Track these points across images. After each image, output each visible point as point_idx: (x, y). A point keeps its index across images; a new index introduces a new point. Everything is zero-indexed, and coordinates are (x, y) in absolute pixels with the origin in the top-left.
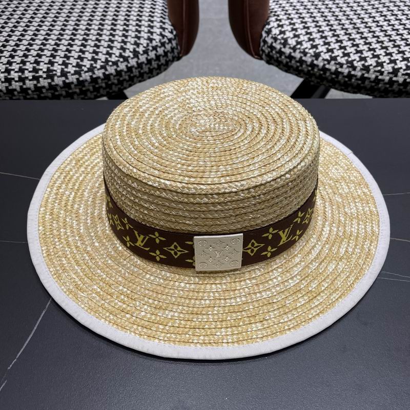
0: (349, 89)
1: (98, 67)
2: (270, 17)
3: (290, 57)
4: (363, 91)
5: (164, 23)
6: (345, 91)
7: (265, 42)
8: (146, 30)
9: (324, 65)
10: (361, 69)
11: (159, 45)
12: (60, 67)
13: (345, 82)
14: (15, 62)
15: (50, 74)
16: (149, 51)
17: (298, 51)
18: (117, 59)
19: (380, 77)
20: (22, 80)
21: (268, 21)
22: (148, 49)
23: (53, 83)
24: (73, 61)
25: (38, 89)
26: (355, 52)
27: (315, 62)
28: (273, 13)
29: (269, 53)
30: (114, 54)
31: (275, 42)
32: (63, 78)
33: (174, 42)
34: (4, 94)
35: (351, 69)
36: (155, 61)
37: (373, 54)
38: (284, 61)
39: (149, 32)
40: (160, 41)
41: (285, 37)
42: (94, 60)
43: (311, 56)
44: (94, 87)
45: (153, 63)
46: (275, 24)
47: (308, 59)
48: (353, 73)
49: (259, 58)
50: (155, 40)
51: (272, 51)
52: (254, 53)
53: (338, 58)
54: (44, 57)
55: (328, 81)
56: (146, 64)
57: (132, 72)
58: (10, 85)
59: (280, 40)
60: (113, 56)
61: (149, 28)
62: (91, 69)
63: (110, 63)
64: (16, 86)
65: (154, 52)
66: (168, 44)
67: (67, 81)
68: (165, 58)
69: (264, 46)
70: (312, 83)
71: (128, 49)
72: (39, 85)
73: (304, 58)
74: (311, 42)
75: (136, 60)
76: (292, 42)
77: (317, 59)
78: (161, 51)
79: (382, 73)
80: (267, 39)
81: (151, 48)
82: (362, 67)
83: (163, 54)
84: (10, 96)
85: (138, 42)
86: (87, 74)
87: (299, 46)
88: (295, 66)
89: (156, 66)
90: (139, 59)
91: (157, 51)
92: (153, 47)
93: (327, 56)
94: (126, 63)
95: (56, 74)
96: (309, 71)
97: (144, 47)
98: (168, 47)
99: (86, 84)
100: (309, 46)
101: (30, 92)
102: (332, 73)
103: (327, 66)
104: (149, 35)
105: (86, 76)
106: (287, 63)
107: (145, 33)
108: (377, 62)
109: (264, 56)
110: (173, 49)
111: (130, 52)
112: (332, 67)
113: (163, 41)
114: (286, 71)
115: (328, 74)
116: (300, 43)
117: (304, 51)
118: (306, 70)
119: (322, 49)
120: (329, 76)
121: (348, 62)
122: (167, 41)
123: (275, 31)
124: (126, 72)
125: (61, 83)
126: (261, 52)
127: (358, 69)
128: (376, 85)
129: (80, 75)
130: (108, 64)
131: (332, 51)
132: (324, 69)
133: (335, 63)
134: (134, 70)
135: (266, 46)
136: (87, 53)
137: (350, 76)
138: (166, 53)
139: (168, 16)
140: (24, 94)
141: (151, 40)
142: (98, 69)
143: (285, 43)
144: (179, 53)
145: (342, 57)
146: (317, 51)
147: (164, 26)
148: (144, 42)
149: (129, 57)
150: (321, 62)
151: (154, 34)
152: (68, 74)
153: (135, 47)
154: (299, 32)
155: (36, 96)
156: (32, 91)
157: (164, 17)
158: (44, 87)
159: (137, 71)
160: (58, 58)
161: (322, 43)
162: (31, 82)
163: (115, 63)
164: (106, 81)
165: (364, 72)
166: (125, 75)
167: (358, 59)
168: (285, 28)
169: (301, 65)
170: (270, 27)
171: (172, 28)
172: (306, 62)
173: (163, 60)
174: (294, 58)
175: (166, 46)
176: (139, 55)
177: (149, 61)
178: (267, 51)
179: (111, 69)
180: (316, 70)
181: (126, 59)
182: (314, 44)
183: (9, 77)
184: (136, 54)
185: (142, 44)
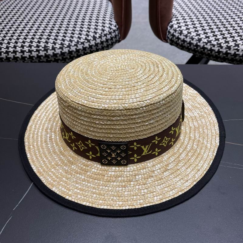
0: (219, 60)
1: (73, 45)
2: (173, 18)
3: (184, 41)
4: (227, 61)
5: (111, 21)
6: (216, 61)
7: (169, 32)
8: (101, 25)
9: (204, 45)
10: (226, 48)
11: (108, 33)
12: (51, 45)
13: (216, 55)
14: (27, 42)
15: (46, 49)
16: (102, 37)
17: (188, 37)
18: (84, 41)
19: (237, 53)
20: (30, 51)
21: (172, 20)
22: (102, 36)
23: (47, 54)
24: (59, 42)
25: (39, 57)
26: (222, 38)
27: (199, 44)
28: (175, 16)
29: (171, 38)
30: (82, 38)
31: (175, 32)
32: (53, 51)
33: (117, 32)
34: (20, 59)
35: (219, 48)
36: (105, 42)
37: (233, 39)
38: (180, 43)
39: (103, 26)
40: (109, 31)
41: (181, 29)
42: (71, 41)
43: (196, 40)
44: (70, 56)
45: (104, 43)
46: (176, 22)
47: (194, 42)
48: (221, 50)
49: (166, 41)
50: (106, 30)
51: (173, 38)
52: (163, 39)
53: (212, 42)
54: (43, 39)
55: (206, 55)
56: (100, 44)
57: (92, 48)
58: (24, 54)
59: (178, 31)
60: (82, 39)
61: (103, 24)
62: (69, 46)
63: (80, 43)
64: (27, 55)
65: (105, 37)
66: (113, 33)
67: (55, 53)
68: (111, 41)
69: (169, 34)
70: (197, 56)
71: (90, 35)
72: (39, 55)
73: (192, 42)
74: (196, 32)
75: (94, 41)
76: (185, 32)
77: (199, 42)
78: (109, 37)
79: (238, 50)
80: (170, 31)
81: (103, 35)
82: (226, 47)
83: (110, 38)
84: (23, 60)
85: (96, 31)
86: (66, 49)
87: (189, 35)
88: (186, 46)
89: (106, 45)
90: (96, 41)
91: (107, 37)
92: (104, 34)
93: (206, 41)
94: (88, 43)
95: (49, 49)
96: (195, 49)
97: (99, 34)
98: (113, 35)
99: (66, 54)
100: (195, 35)
101: (34, 58)
102: (208, 50)
103: (206, 46)
104: (103, 27)
105: (66, 50)
106: (182, 44)
107: (100, 26)
108: (235, 44)
109: (168, 41)
110: (116, 36)
111: (92, 37)
112: (208, 46)
113: (110, 31)
114: (182, 49)
115: (206, 51)
116: (190, 33)
117: (192, 37)
118: (193, 48)
119: (203, 36)
120: (206, 52)
121: (218, 44)
122: (113, 31)
123: (175, 26)
124: (88, 48)
125: (52, 54)
126: (167, 38)
127: (224, 48)
128: (234, 57)
129: (63, 50)
130: (78, 44)
131: (208, 37)
132: (204, 48)
133: (210, 45)
134: (93, 47)
135: (170, 35)
136: (67, 37)
137: (219, 52)
138: (112, 38)
139: (114, 18)
140: (31, 60)
141: (103, 30)
142: (73, 46)
143: (181, 33)
144: (119, 38)
145: (214, 41)
146: (200, 37)
147: (111, 23)
148: (99, 31)
149: (91, 40)
150: (202, 44)
151: (106, 27)
152: (56, 49)
153: (94, 34)
154: (190, 26)
155: (37, 61)
156: (36, 58)
157: (111, 18)
158: (42, 56)
159: (95, 47)
160: (50, 40)
161: (203, 33)
162: (35, 53)
163: (83, 43)
164: (77, 53)
165: (227, 50)
166: (88, 50)
167: (224, 42)
168: (181, 24)
169: (190, 46)
170: (172, 24)
171: (116, 24)
172: (193, 44)
173: (110, 42)
174: (186, 41)
175: (112, 34)
176: (96, 39)
177: (102, 43)
178: (170, 38)
179: (80, 46)
180: (199, 48)
181: (89, 41)
182: (198, 33)
183: (23, 50)
184: (94, 38)
185: (98, 33)
